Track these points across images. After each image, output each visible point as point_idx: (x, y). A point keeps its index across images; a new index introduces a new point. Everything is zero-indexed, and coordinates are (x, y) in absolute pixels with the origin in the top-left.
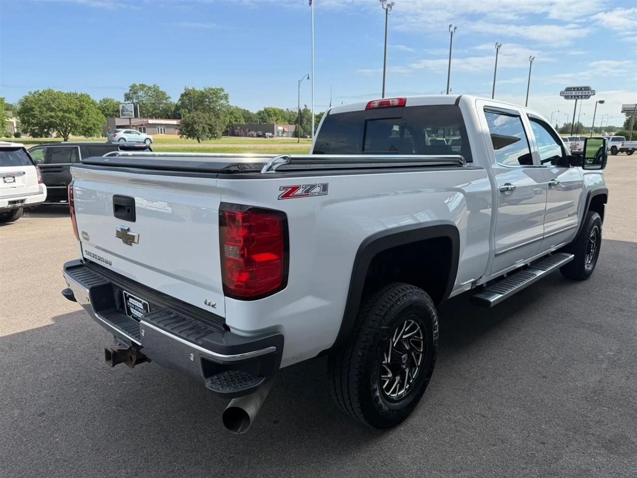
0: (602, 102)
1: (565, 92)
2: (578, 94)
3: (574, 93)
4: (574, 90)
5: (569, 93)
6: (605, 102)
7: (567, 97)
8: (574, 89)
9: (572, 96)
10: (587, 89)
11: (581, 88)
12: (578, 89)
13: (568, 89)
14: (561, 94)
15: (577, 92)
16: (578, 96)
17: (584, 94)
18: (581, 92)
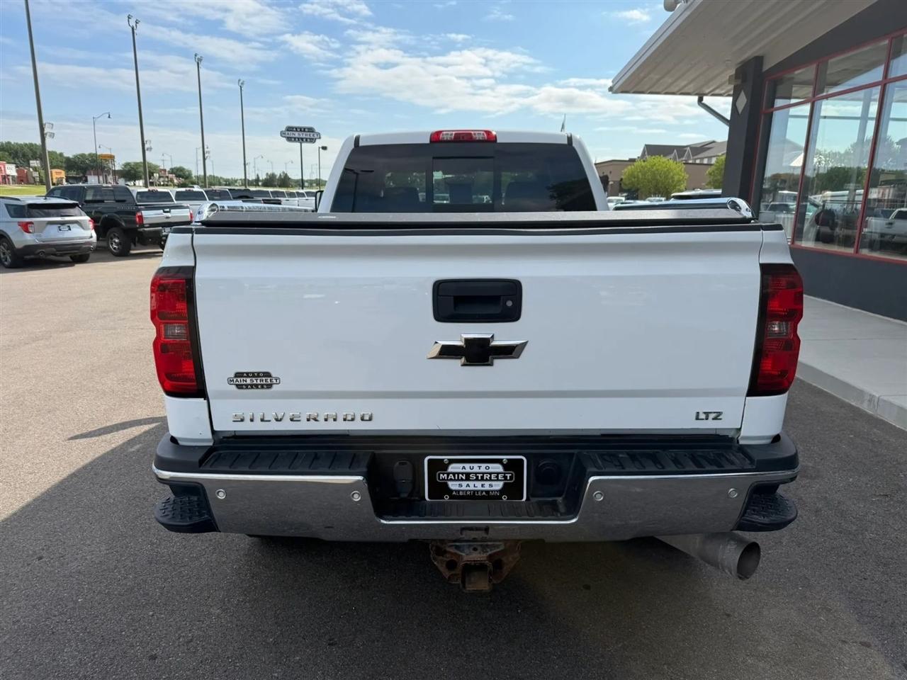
0: (324, 148)
1: (287, 132)
2: (301, 136)
3: (297, 134)
4: (297, 131)
5: (291, 134)
6: (328, 148)
7: (289, 139)
8: (296, 129)
9: (295, 138)
10: (311, 130)
11: (304, 129)
12: (302, 130)
13: (290, 129)
14: (282, 134)
15: (301, 133)
16: (302, 139)
17: (308, 137)
18: (305, 133)
